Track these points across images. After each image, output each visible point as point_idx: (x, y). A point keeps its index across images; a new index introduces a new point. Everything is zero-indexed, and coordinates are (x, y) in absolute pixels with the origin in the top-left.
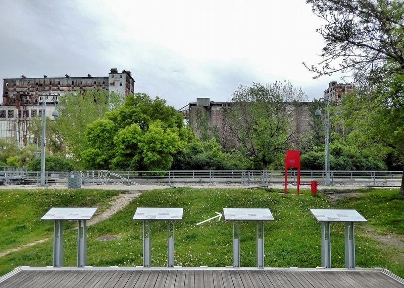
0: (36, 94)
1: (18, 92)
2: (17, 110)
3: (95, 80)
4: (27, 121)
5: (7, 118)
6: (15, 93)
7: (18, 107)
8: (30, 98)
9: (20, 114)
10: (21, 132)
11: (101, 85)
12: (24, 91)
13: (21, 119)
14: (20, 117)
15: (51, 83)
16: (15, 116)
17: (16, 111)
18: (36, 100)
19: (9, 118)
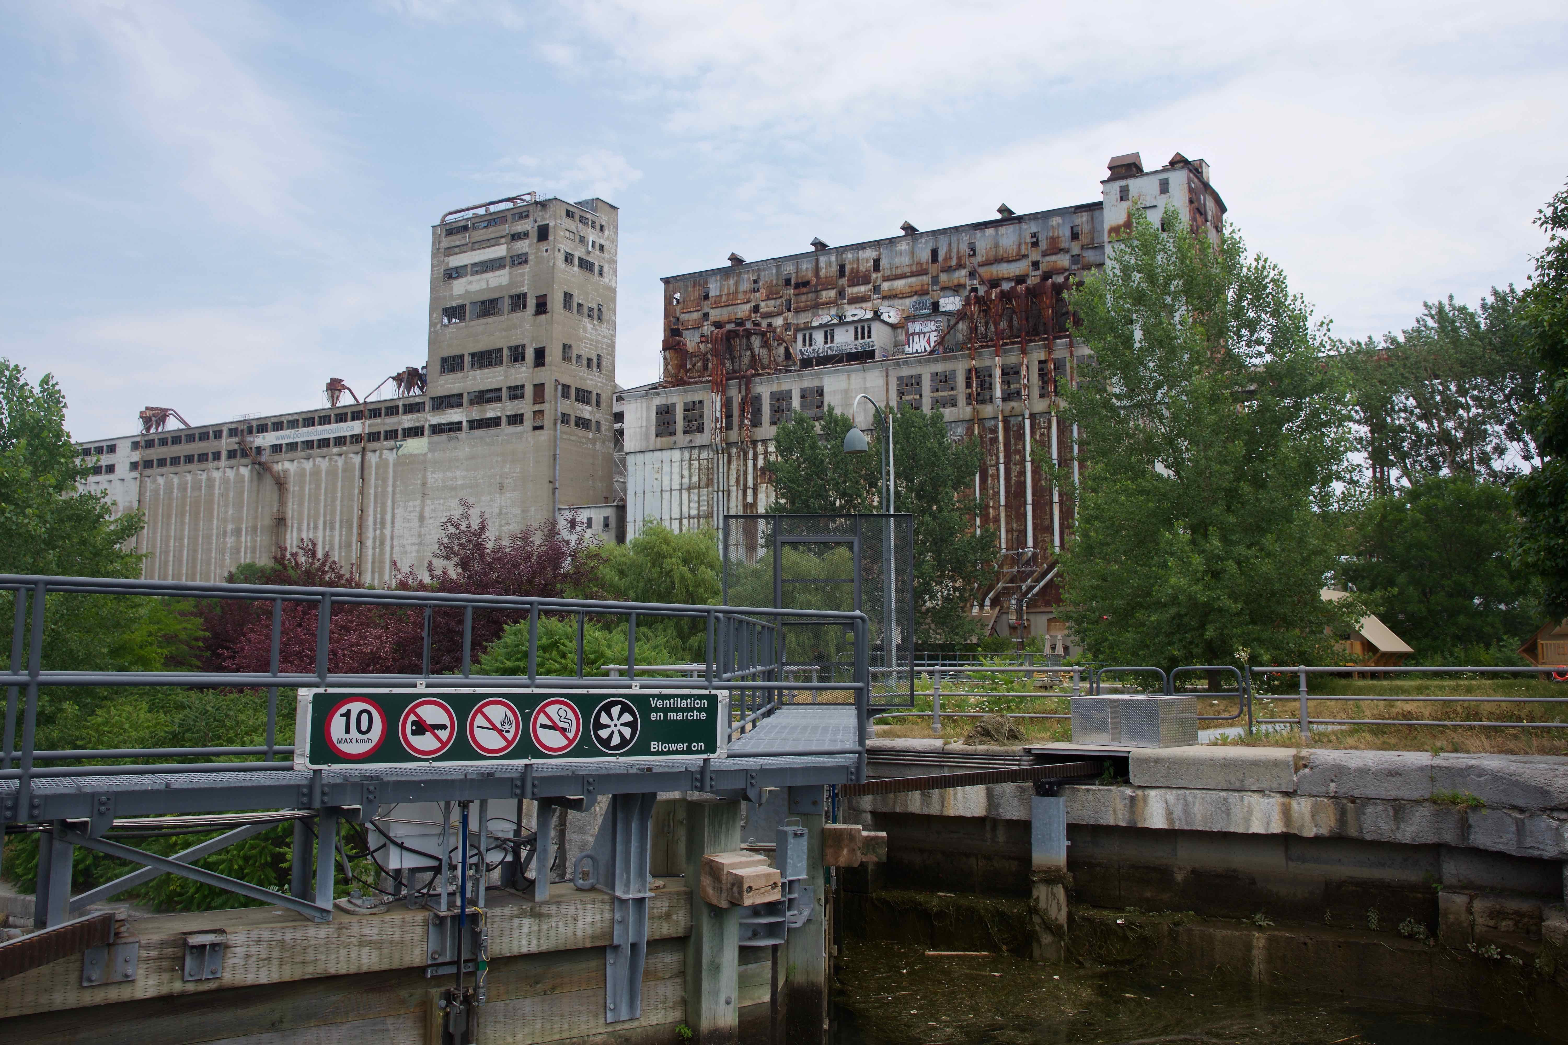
0: (787, 326)
1: (718, 325)
2: (718, 399)
3: (1033, 228)
4: (754, 443)
5: (681, 438)
6: (707, 329)
7: (720, 386)
8: (765, 344)
9: (729, 416)
10: (733, 494)
11: (1064, 245)
12: (740, 315)
13: (734, 436)
14: (729, 427)
15: (842, 268)
16: (708, 424)
17: (713, 403)
18: (787, 349)
19: (688, 438)
